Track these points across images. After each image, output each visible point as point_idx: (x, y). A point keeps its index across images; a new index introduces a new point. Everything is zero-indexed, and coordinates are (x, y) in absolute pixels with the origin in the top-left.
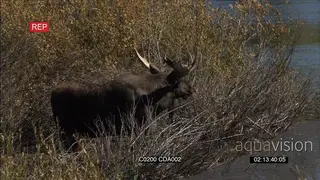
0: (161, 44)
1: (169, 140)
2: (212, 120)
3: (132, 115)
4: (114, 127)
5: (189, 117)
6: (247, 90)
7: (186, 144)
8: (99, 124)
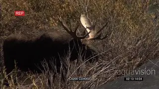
0: (88, 8)
1: (94, 76)
2: (124, 62)
3: (68, 59)
4: (56, 67)
5: (109, 60)
6: (149, 41)
7: (106, 79)
8: (45, 64)
